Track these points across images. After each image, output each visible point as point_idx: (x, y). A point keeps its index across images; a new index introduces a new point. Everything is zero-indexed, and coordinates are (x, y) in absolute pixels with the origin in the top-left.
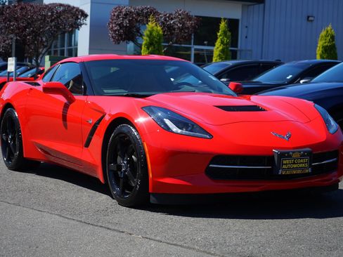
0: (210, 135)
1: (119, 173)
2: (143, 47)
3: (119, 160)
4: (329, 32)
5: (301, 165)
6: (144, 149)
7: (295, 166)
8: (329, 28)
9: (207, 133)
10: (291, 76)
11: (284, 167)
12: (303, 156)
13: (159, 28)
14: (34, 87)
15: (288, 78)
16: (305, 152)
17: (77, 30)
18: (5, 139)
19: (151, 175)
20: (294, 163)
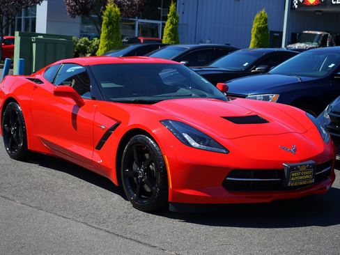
0: (227, 150)
1: (135, 179)
2: (103, 25)
3: (135, 166)
4: (263, 15)
5: (306, 177)
6: (164, 161)
7: (301, 178)
8: (263, 12)
9: (224, 148)
10: (247, 64)
11: (292, 179)
12: (308, 168)
13: (117, 9)
14: (37, 85)
15: (245, 65)
16: (310, 164)
17: (38, 5)
18: (7, 130)
19: (171, 186)
20: (301, 175)
